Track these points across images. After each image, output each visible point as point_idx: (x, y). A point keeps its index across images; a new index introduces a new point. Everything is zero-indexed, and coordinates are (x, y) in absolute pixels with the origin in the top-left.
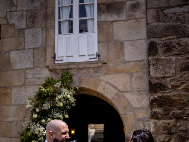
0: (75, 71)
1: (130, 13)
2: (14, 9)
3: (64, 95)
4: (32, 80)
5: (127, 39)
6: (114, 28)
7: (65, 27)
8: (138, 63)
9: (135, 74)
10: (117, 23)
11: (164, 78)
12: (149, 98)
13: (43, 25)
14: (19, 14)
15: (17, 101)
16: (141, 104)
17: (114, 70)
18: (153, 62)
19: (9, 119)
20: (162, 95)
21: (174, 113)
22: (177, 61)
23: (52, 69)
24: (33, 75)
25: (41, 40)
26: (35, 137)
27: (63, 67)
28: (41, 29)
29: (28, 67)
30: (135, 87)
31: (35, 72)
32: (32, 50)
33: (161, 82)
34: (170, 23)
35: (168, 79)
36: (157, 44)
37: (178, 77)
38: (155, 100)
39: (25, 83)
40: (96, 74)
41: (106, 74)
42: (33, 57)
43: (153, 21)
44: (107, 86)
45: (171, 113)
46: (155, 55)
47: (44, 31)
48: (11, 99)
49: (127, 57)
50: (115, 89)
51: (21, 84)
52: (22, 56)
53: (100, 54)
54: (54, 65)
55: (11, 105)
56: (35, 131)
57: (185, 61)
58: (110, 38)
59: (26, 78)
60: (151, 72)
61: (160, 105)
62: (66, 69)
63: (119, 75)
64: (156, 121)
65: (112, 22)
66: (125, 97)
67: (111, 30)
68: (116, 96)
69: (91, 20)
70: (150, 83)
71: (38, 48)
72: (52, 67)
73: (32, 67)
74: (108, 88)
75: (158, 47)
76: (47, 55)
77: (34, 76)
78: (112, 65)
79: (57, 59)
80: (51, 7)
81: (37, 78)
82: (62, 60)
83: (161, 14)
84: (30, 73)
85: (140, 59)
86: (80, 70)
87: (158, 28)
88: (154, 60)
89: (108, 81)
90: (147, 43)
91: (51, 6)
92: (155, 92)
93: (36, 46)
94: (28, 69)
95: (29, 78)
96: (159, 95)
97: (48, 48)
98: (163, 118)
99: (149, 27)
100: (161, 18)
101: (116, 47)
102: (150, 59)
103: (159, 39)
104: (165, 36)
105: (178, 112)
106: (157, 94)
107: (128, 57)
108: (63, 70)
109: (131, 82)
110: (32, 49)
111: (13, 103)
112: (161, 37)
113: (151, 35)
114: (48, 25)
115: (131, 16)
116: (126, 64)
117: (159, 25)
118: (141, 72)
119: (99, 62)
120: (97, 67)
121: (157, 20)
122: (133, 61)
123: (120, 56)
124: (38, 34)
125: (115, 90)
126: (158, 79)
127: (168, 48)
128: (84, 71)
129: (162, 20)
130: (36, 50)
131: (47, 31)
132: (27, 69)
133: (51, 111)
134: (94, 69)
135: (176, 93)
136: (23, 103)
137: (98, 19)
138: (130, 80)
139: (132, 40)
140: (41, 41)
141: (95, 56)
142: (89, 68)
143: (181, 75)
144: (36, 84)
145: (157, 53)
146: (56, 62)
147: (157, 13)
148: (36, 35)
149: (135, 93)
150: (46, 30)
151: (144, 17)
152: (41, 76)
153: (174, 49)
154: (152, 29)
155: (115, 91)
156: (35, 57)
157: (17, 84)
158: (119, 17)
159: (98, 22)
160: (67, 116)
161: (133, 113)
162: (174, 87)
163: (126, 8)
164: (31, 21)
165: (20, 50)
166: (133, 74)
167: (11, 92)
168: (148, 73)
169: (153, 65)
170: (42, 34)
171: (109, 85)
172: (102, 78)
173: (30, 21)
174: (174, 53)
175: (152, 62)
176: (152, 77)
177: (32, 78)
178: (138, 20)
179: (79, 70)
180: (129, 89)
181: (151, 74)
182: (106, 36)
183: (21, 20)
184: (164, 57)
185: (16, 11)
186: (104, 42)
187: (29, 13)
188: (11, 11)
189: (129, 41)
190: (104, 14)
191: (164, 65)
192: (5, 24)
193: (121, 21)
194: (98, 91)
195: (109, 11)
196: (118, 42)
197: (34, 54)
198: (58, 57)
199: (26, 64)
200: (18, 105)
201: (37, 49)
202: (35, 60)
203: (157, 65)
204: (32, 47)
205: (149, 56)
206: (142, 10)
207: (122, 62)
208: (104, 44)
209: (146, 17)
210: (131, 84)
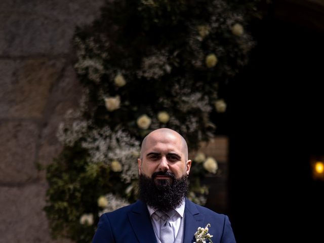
3: (223, 27)
26: (110, 185)
56: (111, 160)
133: (171, 86)
136: (43, 51)
160: (221, 105)
200: (22, 58)
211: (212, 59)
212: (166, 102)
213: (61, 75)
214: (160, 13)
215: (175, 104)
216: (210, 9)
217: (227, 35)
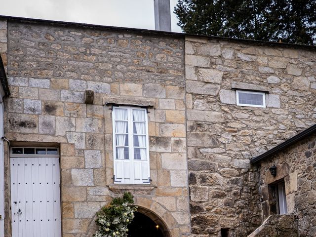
0: (132, 192)
1: (175, 147)
2: (73, 129)
4: (93, 197)
5: (173, 169)
6: (162, 158)
7: (121, 152)
8: (181, 188)
9: (180, 198)
10: (164, 154)
11: (201, 202)
12: (190, 217)
13: (102, 149)
14: (79, 135)
15: (80, 215)
16: (184, 222)
17: (163, 193)
19: (73, 231)
20: (200, 216)
21: (208, 230)
22: (209, 190)
23: (112, 189)
24: (94, 192)
27: (121, 188)
28: (100, 152)
30: (179, 208)
31: (96, 190)
32: (92, 169)
33: (199, 205)
34: (204, 160)
35: (203, 204)
36: (195, 175)
37: (210, 202)
38: (194, 219)
39: (87, 199)
40: (149, 195)
41: (157, 196)
42: (93, 176)
43: (193, 157)
44: (158, 206)
45: (206, 230)
46: (194, 184)
47: (103, 154)
48: (74, 213)
49: (173, 184)
50: (164, 209)
51: (83, 200)
52: (83, 175)
53: (152, 179)
54: (113, 185)
55: (74, 218)
57: (215, 190)
58: (159, 166)
59: (87, 194)
60: (191, 197)
61: (198, 224)
62: (124, 190)
63: (167, 197)
64: (196, 235)
65: (160, 153)
66: (172, 216)
67: (160, 160)
68: (165, 215)
69: (144, 149)
70: (191, 205)
71: (98, 168)
72: (112, 187)
73: (93, 185)
74: (159, 208)
75: (197, 178)
76: (107, 176)
78: (161, 189)
79: (116, 180)
80: (109, 133)
81: (98, 195)
82: (120, 182)
83: (198, 152)
84: (91, 190)
85: (182, 186)
87: (196, 163)
89: (159, 202)
90: (188, 174)
91: (109, 132)
92: (195, 213)
93: (95, 166)
94: (90, 186)
95: (91, 195)
96: (198, 215)
97: (107, 169)
98: (200, 233)
99: (189, 161)
100: (198, 155)
101: (164, 174)
102: (191, 186)
104: (201, 170)
105: (211, 228)
108: (121, 190)
109: (176, 202)
111: (76, 216)
112: (198, 170)
113: (191, 168)
114: (107, 149)
115: (176, 150)
116: (172, 189)
117: (197, 160)
118: (184, 196)
119: (151, 185)
120: (150, 190)
121: (195, 156)
122: (178, 187)
123: (167, 182)
124: (97, 156)
126: (197, 203)
127: (204, 180)
128: (139, 192)
129: (199, 157)
130: (96, 170)
131: (106, 154)
132: (88, 186)
134: (147, 191)
135: (209, 215)
136: (86, 217)
137: (149, 149)
139: (177, 170)
141: (148, 181)
142: (143, 190)
143: (213, 201)
144: (97, 200)
145: (196, 183)
146: (115, 183)
147: (195, 151)
149: (179, 212)
150: (105, 153)
151: (185, 152)
152: (102, 194)
153: (207, 180)
154: (191, 163)
155: (164, 211)
156: (95, 177)
157: (79, 200)
158: (166, 150)
159: (150, 152)
161: (178, 229)
162: (208, 210)
163: (171, 143)
165: (81, 169)
166: (178, 197)
167: (74, 206)
168: (189, 197)
169: (193, 192)
170: (101, 157)
172: (153, 199)
173: (89, 143)
174: (208, 183)
175: (192, 189)
176: (192, 201)
177: (93, 195)
178: (180, 154)
179: (135, 191)
180: (175, 210)
181: (191, 199)
182: (156, 165)
183: (80, 141)
184: (201, 186)
185: (75, 132)
186: (154, 169)
187: (88, 136)
188: (70, 132)
189: (174, 171)
190: (154, 146)
191: (201, 192)
192: (65, 143)
193: (167, 153)
194: (151, 209)
195: (157, 144)
196: (166, 170)
197: (94, 174)
199: (87, 182)
200: (81, 219)
202: (95, 179)
203: (196, 192)
204: (92, 167)
205: (189, 184)
206: (184, 146)
207: (169, 187)
208: (154, 171)
209: (187, 153)
210: (176, 205)
211: (128, 220)
212: (117, 229)
213: (91, 223)
214: (118, 210)
215: (119, 230)
217: (130, 215)
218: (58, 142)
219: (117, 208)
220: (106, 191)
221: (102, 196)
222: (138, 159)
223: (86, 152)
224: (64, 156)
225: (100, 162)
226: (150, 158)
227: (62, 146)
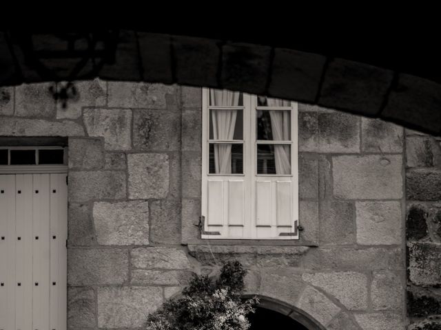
0: (248, 260)
1: (370, 139)
2: (100, 101)
3: (233, 317)
4: (147, 274)
5: (363, 198)
6: (333, 170)
7: (224, 158)
8: (384, 250)
9: (379, 275)
10: (341, 158)
11: (437, 287)
12: (406, 328)
13: (173, 148)
14: (114, 114)
15: (111, 320)
17: (333, 263)
18: (416, 253)
20: (433, 324)
23: (195, 252)
24: (148, 261)
25: (167, 181)
27: (220, 249)
28: (167, 157)
29: (136, 244)
30: (377, 302)
31: (155, 256)
32: (147, 202)
33: (431, 295)
36: (426, 215)
39: (130, 280)
40: (294, 269)
41: (315, 270)
42: (148, 220)
43: (418, 164)
44: (318, 297)
46: (421, 238)
47: (175, 162)
48: (96, 314)
49: (361, 237)
50: (335, 304)
51: (120, 280)
52: (122, 217)
53: (304, 225)
54: (199, 242)
55: (96, 328)
58: (325, 191)
59: (131, 267)
60: (411, 273)
62: (226, 254)
63: (344, 273)
65: (330, 156)
66: (357, 322)
67: (327, 174)
68: (337, 320)
69: (284, 148)
70: (409, 296)
71: (161, 200)
72: (194, 248)
73: (147, 243)
74: (321, 302)
75: (428, 221)
76: (184, 219)
77: (150, 263)
78: (329, 251)
79: (206, 229)
80: (191, 109)
81: (159, 269)
82: (218, 233)
83: (435, 150)
84: (142, 256)
85: (388, 244)
86: (259, 258)
87: (429, 180)
88: (418, 249)
89: (321, 286)
90: (404, 210)
91: (192, 105)
92: (420, 316)
93: (155, 194)
94: (138, 246)
95: (140, 268)
96: (428, 322)
97: (184, 202)
99: (408, 175)
100: (434, 159)
101: (337, 212)
102: (410, 245)
103: (429, 203)
106: (423, 320)
107: (365, 237)
108: (220, 254)
109: (369, 290)
110: (146, 200)
111: (101, 323)
112: (433, 200)
113: (414, 193)
114: (185, 149)
115: (372, 146)
116: (360, 251)
117: (430, 174)
118: (391, 270)
119: (301, 242)
120: (296, 254)
121: (426, 163)
122: (375, 246)
123: (347, 234)
124: (161, 167)
125: (335, 306)
126: (427, 288)
128: (268, 261)
129: (436, 162)
130: (157, 205)
131: (184, 164)
132: (134, 246)
134: (289, 257)
136: (126, 326)
137: (299, 147)
138: (367, 287)
139: (373, 200)
140: (168, 184)
141: (293, 230)
142: (279, 255)
144: (157, 282)
145: (425, 235)
146: (204, 237)
147: (428, 148)
148: (156, 168)
149: (376, 314)
150: (180, 161)
151: (398, 151)
152: (169, 266)
154: (415, 180)
155: (334, 309)
156: (154, 221)
157: (110, 281)
158: (346, 147)
159: (299, 153)
163: (361, 128)
164: (143, 134)
165: (117, 201)
166: (374, 273)
167: (96, 298)
168: (405, 273)
169: (417, 260)
170: (171, 169)
171: (321, 294)
172: (306, 278)
173: (139, 135)
175: (414, 251)
176: (414, 284)
177: (146, 269)
178: (386, 156)
179: (256, 257)
180: (365, 307)
181: (412, 278)
182: (316, 187)
183: (117, 130)
184: (438, 244)
185: (106, 107)
186: (312, 200)
187: (137, 117)
188: (94, 107)
189: (367, 202)
190: (313, 137)
191: (439, 259)
192: (80, 137)
193: (350, 154)
194: (299, 306)
195: (323, 131)
196: (343, 202)
197: (150, 214)
198: (209, 226)
199: (132, 235)
201: (158, 202)
202: (152, 227)
203: (425, 259)
204: (145, 197)
205: (407, 238)
206: (396, 135)
207: (350, 246)
208: (311, 205)
209: (404, 154)
210: (369, 295)
214: (199, 310)
216: (226, 306)
217: (235, 321)
218: (63, 135)
219: (195, 305)
220: (179, 259)
221: (169, 270)
222: (269, 173)
223: (132, 159)
224: (75, 169)
225: (166, 183)
226: (300, 169)
227: (72, 144)
